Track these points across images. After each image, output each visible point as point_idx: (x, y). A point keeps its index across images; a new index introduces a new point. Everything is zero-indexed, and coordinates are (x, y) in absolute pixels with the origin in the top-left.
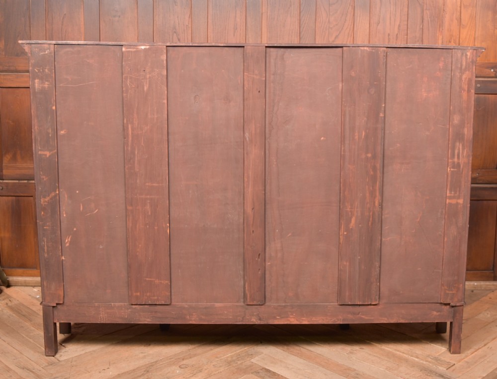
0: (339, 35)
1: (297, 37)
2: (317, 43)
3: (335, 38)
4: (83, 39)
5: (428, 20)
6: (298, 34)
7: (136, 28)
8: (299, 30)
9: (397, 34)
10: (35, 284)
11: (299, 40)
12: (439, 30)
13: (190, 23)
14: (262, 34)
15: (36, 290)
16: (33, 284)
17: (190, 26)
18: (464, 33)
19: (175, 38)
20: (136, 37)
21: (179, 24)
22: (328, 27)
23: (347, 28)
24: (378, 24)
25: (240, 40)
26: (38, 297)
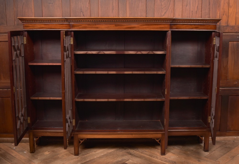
0: (166, 11)
2: (155, 16)
3: (165, 13)
4: (34, 16)
5: (212, 3)
6: (146, 12)
7: (61, 10)
8: (146, 10)
9: (196, 11)
11: (146, 15)
12: (218, 9)
13: (89, 6)
14: (126, 12)
15: (13, 144)
17: (89, 8)
18: (231, 10)
19: (82, 14)
20: (61, 14)
21: (83, 7)
22: (161, 7)
23: (171, 8)
24: (187, 6)
25: (115, 15)
26: (14, 148)
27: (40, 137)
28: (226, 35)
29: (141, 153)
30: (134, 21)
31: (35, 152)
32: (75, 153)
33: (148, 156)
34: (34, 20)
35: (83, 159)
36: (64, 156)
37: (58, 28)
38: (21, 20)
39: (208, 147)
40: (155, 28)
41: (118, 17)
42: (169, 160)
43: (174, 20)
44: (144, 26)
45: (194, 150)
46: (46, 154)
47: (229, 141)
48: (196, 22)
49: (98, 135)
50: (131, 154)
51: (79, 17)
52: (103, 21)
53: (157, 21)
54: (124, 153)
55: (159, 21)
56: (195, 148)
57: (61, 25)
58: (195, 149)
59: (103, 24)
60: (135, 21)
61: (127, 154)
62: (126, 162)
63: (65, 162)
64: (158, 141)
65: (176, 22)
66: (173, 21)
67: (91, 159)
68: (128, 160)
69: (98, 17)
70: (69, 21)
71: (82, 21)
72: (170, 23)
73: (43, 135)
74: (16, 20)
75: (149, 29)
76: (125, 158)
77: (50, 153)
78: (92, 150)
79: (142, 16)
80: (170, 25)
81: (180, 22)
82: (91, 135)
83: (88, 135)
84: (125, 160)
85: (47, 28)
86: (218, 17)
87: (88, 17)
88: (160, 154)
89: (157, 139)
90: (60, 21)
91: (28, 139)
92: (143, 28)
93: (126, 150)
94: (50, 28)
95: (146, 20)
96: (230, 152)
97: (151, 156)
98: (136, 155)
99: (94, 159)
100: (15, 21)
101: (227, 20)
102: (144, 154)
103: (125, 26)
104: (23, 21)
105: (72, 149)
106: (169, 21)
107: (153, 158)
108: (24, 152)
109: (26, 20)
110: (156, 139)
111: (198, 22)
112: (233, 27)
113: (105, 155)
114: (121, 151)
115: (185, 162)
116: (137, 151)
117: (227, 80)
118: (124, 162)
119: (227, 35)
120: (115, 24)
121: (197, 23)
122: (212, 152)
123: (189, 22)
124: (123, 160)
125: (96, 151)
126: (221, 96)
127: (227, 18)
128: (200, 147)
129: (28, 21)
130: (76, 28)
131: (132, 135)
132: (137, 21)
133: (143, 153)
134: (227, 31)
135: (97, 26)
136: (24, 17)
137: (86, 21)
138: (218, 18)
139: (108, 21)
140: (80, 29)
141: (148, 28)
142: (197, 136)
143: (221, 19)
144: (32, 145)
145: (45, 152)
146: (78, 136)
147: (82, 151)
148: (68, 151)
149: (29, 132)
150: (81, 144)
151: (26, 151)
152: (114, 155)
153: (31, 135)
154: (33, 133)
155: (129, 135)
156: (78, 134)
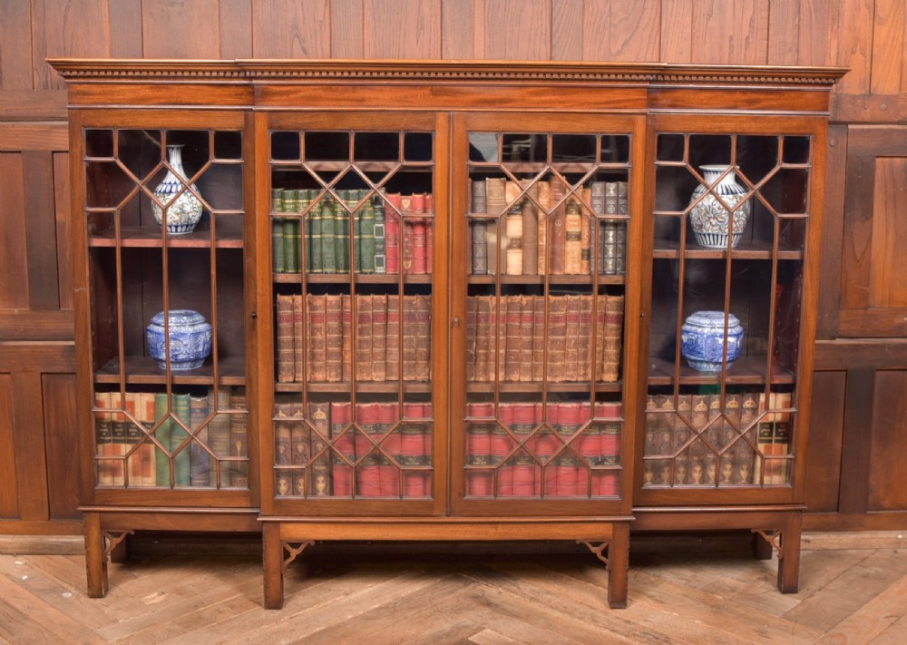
0: (630, 38)
1: (546, 44)
2: (586, 57)
3: (623, 45)
4: (107, 53)
5: (810, 8)
6: (549, 39)
7: (217, 28)
8: (549, 29)
9: (747, 38)
10: (18, 551)
11: (549, 50)
12: (832, 30)
13: (327, 15)
14: (474, 39)
15: (19, 563)
16: (13, 551)
17: (327, 22)
18: (882, 33)
19: (297, 48)
20: (218, 47)
21: (304, 18)
22: (608, 23)
23: (648, 24)
24: (710, 15)
25: (430, 50)
26: (25, 577)
27: (128, 536)
28: (862, 130)
29: (532, 599)
30: (505, 76)
31: (109, 596)
32: (266, 597)
33: (560, 611)
34: (113, 68)
35: (296, 624)
36: (221, 612)
37: (204, 101)
38: (58, 70)
39: (796, 576)
40: (589, 103)
41: (442, 58)
42: (644, 627)
43: (662, 73)
44: (544, 93)
45: (741, 586)
46: (152, 601)
47: (877, 550)
48: (749, 79)
49: (362, 525)
50: (489, 604)
51: (286, 58)
52: (382, 75)
53: (598, 77)
54: (461, 599)
55: (606, 77)
56: (744, 581)
57: (219, 91)
58: (742, 583)
59: (384, 88)
60: (512, 76)
61: (476, 604)
62: (471, 639)
63: (225, 637)
64: (596, 550)
65: (671, 82)
66: (659, 74)
67: (333, 623)
68: (481, 629)
69: (363, 58)
70: (248, 74)
71: (302, 74)
72: (648, 85)
73: (139, 527)
74: (37, 70)
75: (567, 107)
76: (468, 618)
77: (165, 601)
78: (333, 588)
79: (535, 57)
80: (648, 92)
81: (687, 78)
82: (333, 526)
83: (319, 525)
84: (467, 627)
85: (163, 101)
86: (833, 63)
87: (323, 58)
88: (607, 602)
89: (596, 544)
90: (215, 74)
91: (80, 539)
92: (543, 102)
93: (470, 587)
94: (173, 101)
95: (556, 73)
96: (881, 595)
97: (569, 613)
98: (510, 608)
99: (343, 623)
100: (35, 72)
101: (868, 71)
102: (544, 603)
103: (472, 93)
104: (68, 73)
105: (255, 580)
106: (645, 75)
107: (577, 620)
108: (64, 595)
109: (82, 70)
110: (591, 543)
111: (756, 79)
112: (889, 99)
113: (386, 607)
114: (451, 592)
115: (705, 636)
116: (512, 592)
117: (866, 309)
118: (465, 636)
119: (869, 130)
120: (432, 86)
121: (754, 83)
122: (812, 595)
123: (722, 79)
124: (459, 629)
125: (351, 592)
126: (844, 373)
127: (868, 65)
128: (763, 575)
129: (88, 73)
130: (278, 100)
131: (497, 529)
132: (519, 76)
133: (539, 601)
134: (866, 115)
135: (360, 94)
136: (71, 57)
137: (317, 74)
138: (831, 65)
139: (404, 75)
140: (291, 105)
141: (560, 102)
142: (753, 531)
143: (848, 71)
144: (96, 566)
145: (146, 595)
146: (279, 533)
147: (293, 591)
148: (240, 590)
149: (84, 515)
150: (290, 563)
151: (72, 590)
152: (424, 608)
153: (93, 527)
154: (100, 519)
155: (485, 526)
156: (281, 524)
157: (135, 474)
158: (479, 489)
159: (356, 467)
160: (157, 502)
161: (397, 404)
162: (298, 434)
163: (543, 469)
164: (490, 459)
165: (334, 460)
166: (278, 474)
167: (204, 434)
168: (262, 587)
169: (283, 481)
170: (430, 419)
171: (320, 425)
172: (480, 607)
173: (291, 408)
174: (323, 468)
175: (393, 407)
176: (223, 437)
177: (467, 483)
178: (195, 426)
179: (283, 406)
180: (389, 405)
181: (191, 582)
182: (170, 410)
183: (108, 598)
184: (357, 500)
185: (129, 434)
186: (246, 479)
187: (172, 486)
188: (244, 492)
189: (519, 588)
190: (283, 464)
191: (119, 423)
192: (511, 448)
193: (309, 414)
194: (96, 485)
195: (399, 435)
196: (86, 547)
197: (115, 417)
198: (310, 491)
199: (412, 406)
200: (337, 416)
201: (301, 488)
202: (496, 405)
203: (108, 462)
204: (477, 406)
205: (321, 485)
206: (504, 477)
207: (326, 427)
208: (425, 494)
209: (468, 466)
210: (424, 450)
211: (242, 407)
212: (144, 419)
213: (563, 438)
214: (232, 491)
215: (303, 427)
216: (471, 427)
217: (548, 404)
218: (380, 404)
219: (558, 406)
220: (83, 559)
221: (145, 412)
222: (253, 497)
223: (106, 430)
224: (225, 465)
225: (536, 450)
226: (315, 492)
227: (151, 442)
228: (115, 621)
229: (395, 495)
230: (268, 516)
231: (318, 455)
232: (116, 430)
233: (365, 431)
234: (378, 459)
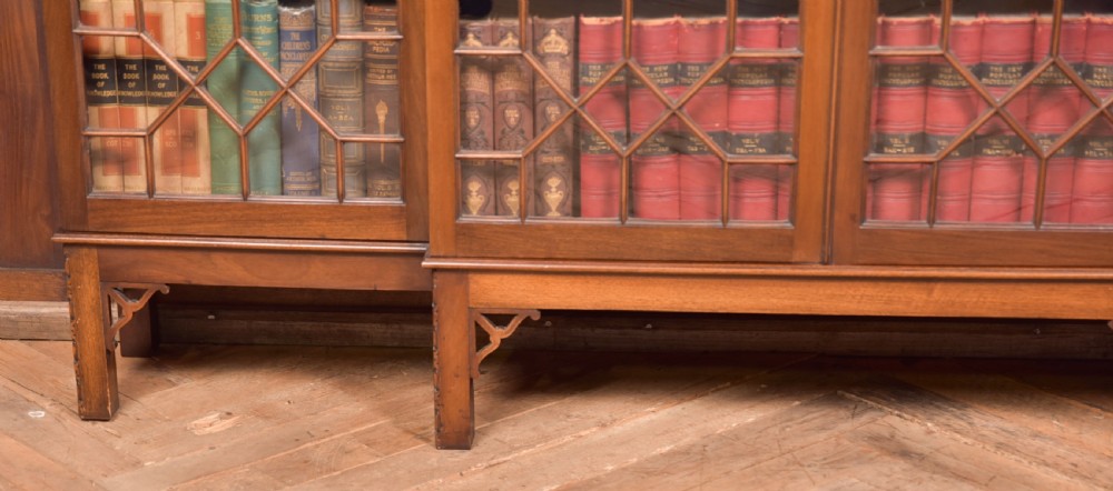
27: (157, 299)
29: (999, 446)
31: (120, 417)
32: (439, 425)
33: (1064, 472)
35: (502, 478)
36: (347, 453)
46: (208, 429)
49: (639, 280)
50: (905, 453)
54: (846, 442)
61: (875, 453)
67: (576, 478)
73: (179, 279)
77: (235, 429)
78: (574, 414)
82: (579, 281)
83: (549, 279)
91: (62, 309)
93: (865, 418)
98: (951, 462)
99: (597, 479)
102: (1026, 456)
105: (416, 395)
108: (31, 414)
113: (686, 451)
114: (823, 428)
131: (930, 292)
133: (1015, 451)
144: (93, 357)
145: (196, 418)
146: (466, 293)
147: (492, 417)
148: (386, 412)
149: (66, 251)
150: (490, 356)
151: (47, 405)
152: (765, 457)
153: (86, 278)
154: (100, 260)
155: (906, 285)
156: (470, 275)
157: (168, 169)
158: (895, 205)
159: (629, 156)
160: (215, 228)
161: (721, 19)
162: (508, 85)
163: (1044, 163)
164: (922, 141)
165: (582, 142)
166: (466, 167)
167: (308, 87)
168: (432, 406)
169: (474, 186)
170: (794, 52)
171: (554, 65)
172: (888, 458)
173: (493, 28)
174: (558, 159)
175: (714, 25)
176: (349, 92)
177: (869, 195)
178: (289, 70)
179: (476, 25)
180: (704, 21)
181: (285, 394)
182: (237, 32)
183: (119, 421)
184: (632, 227)
185: (153, 86)
186: (397, 184)
187: (245, 195)
188: (393, 208)
189: (970, 424)
190: (476, 148)
191: (131, 62)
192: (973, 117)
193: (532, 42)
194: (89, 191)
195: (725, 88)
196: (72, 318)
197: (122, 48)
198: (531, 204)
199: (755, 24)
200: (592, 48)
201: (513, 200)
202: (945, 22)
203: (112, 143)
204: (901, 24)
205: (555, 194)
206: (953, 181)
207: (567, 71)
208: (776, 215)
209: (873, 157)
210: (778, 121)
211: (389, 29)
212: (184, 53)
213: (1096, 93)
214: (369, 207)
215: (519, 71)
216: (883, 71)
217: (1066, 17)
218: (685, 21)
219: (1089, 22)
220: (67, 348)
221: (184, 38)
222: (413, 220)
223: (105, 76)
224: (354, 153)
225: (1029, 119)
226: (541, 209)
227: (200, 102)
228: (137, 464)
229: (711, 215)
230: (445, 257)
231: (547, 133)
232: (125, 76)
233: (653, 77)
234: (676, 140)
